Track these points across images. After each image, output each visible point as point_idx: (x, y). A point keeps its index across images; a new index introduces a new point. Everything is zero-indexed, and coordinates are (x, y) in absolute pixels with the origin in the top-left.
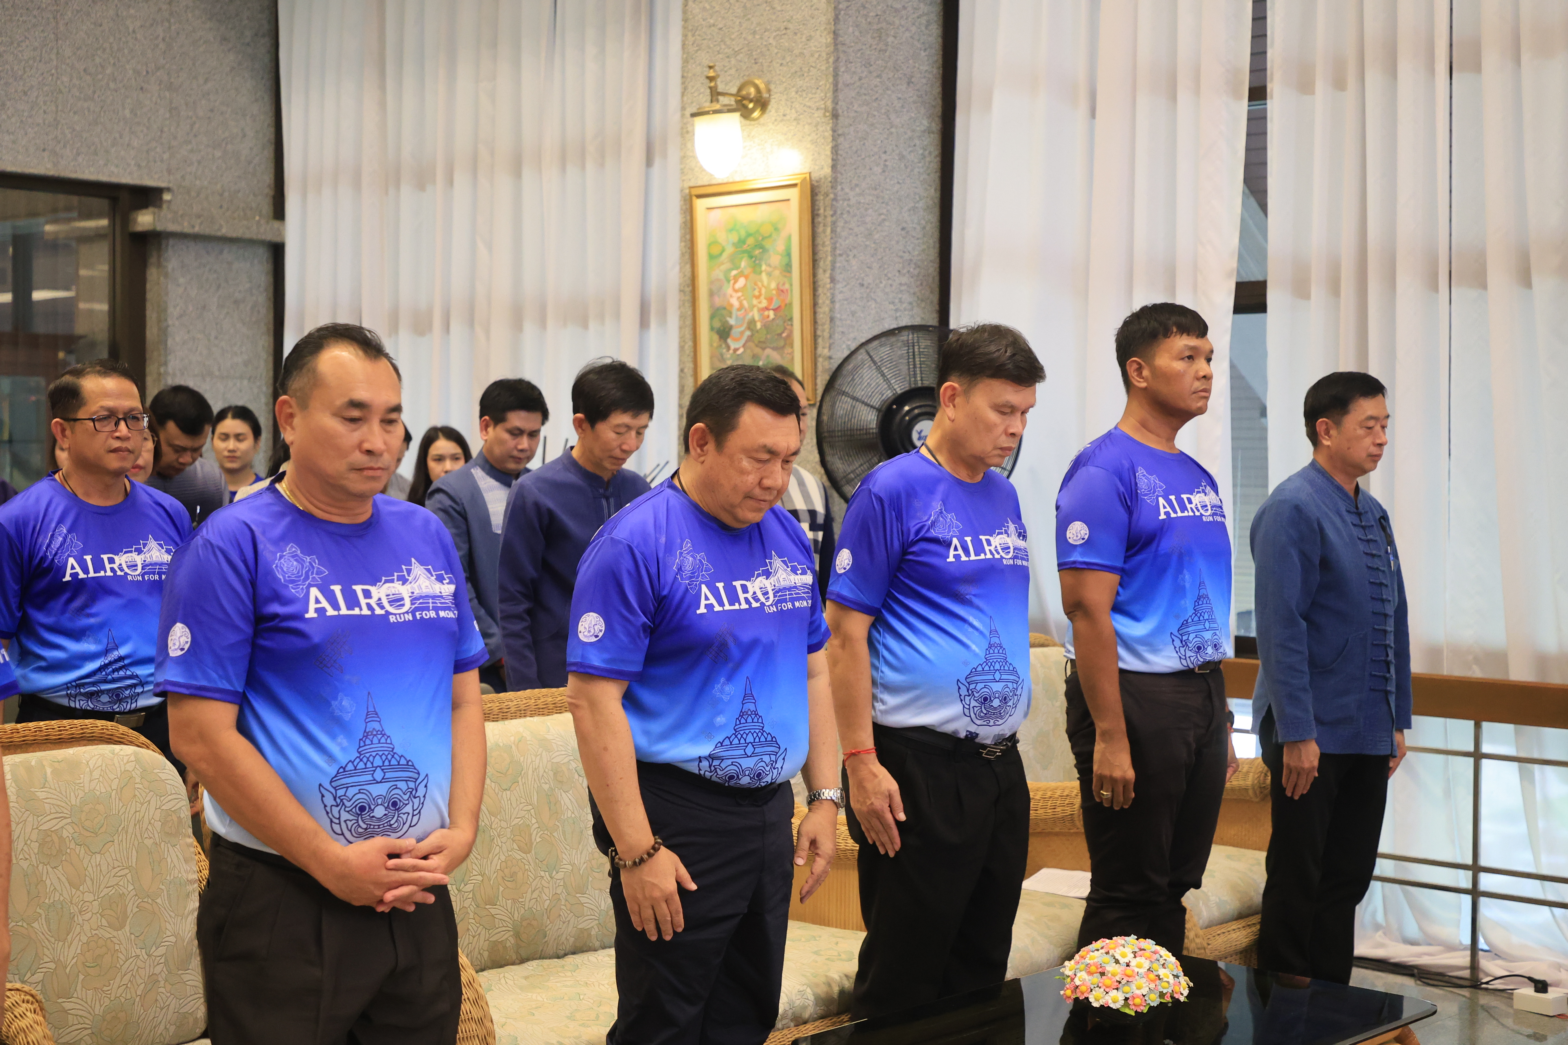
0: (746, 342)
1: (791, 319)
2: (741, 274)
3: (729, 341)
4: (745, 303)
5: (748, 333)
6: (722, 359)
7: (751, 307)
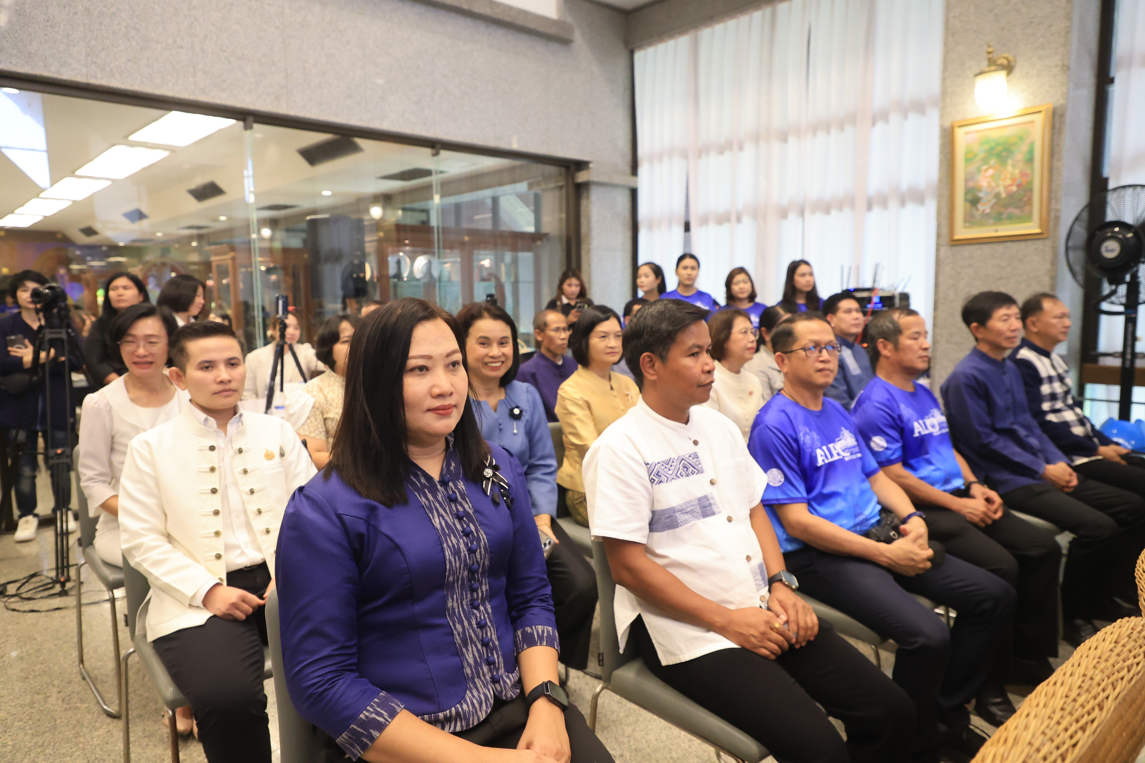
0: (992, 206)
1: (1031, 190)
2: (990, 167)
3: (979, 206)
4: (993, 184)
5: (995, 200)
6: (972, 216)
7: (998, 185)
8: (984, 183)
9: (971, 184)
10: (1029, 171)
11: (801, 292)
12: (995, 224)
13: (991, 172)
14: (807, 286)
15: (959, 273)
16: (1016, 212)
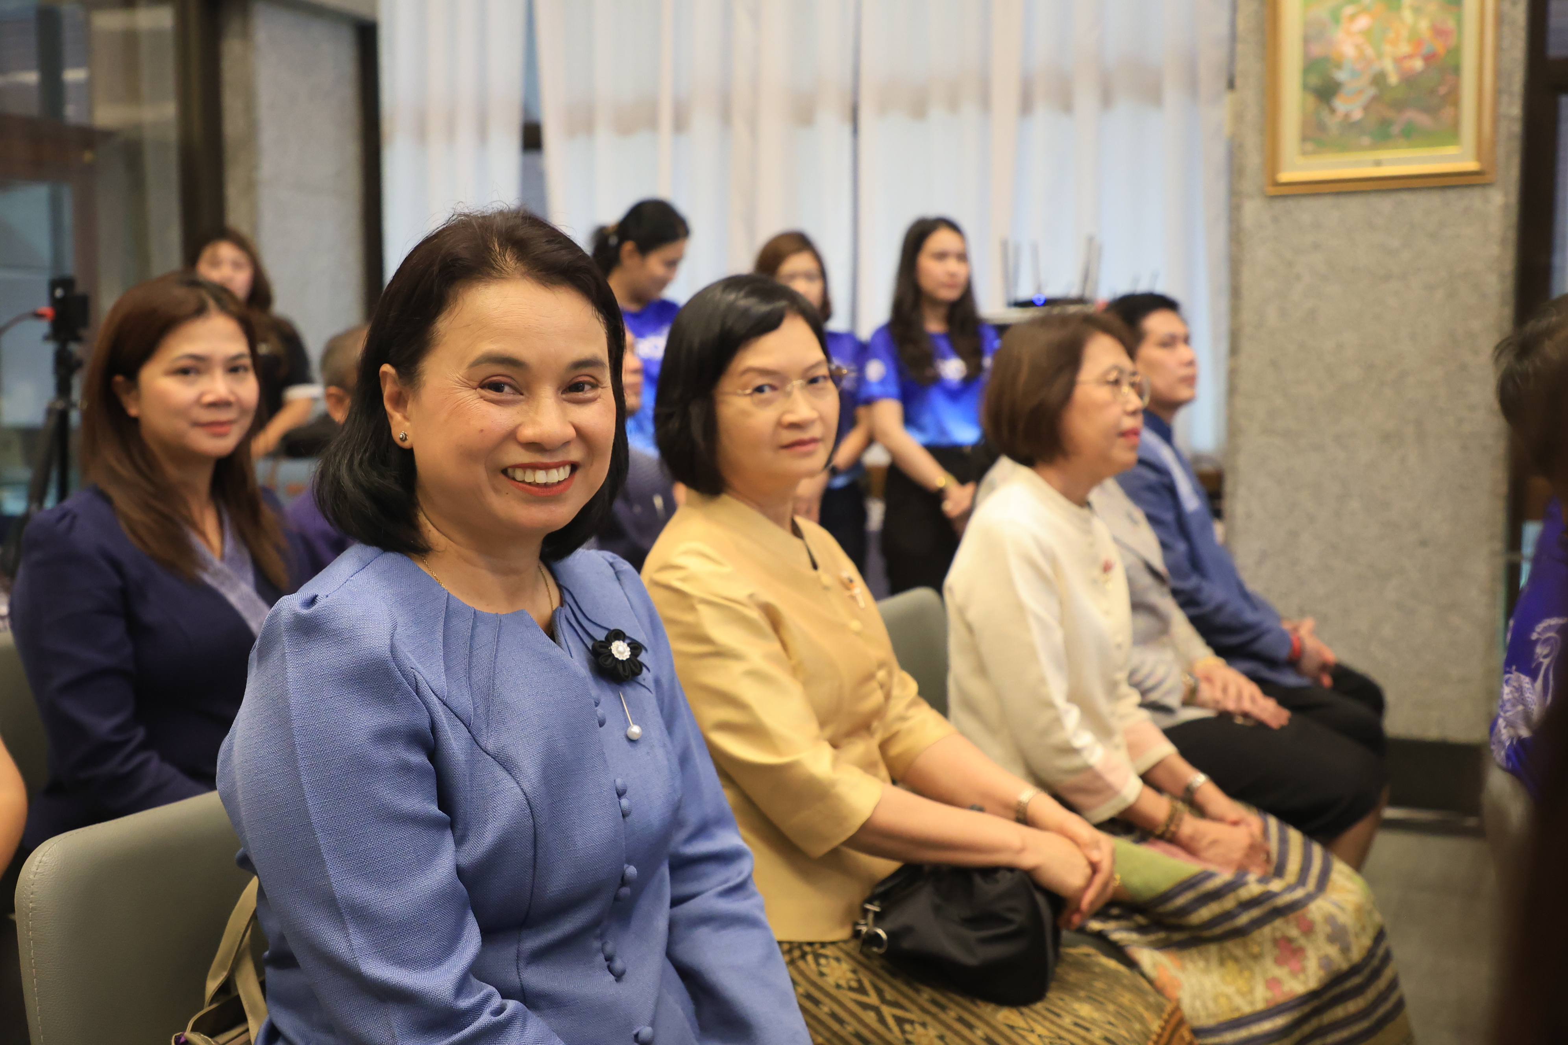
0: (1368, 103)
1: (1456, 70)
2: (1363, 11)
3: (1336, 102)
4: (1369, 52)
5: (1373, 91)
6: (1321, 127)
7: (1380, 55)
8: (1349, 51)
9: (1317, 50)
10: (1451, 24)
12: (1374, 147)
13: (1363, 22)
15: (1290, 264)
16: (1422, 119)
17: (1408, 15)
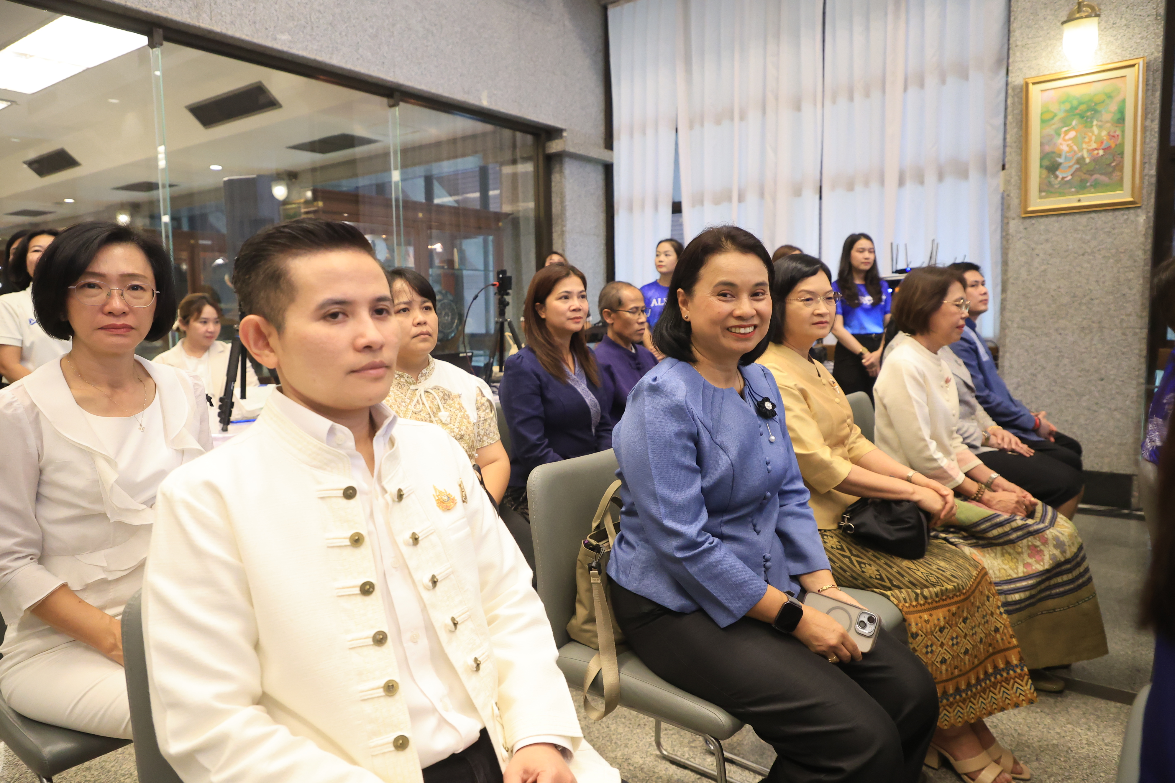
0: (1074, 172)
1: (1122, 154)
2: (1073, 129)
3: (1058, 173)
4: (1075, 148)
5: (1077, 166)
6: (1050, 184)
7: (1081, 150)
8: (1064, 148)
9: (1048, 149)
10: (1118, 132)
11: (859, 271)
12: (1077, 193)
13: (1072, 134)
14: (866, 264)
15: (1033, 249)
16: (1104, 178)
17: (1095, 130)
